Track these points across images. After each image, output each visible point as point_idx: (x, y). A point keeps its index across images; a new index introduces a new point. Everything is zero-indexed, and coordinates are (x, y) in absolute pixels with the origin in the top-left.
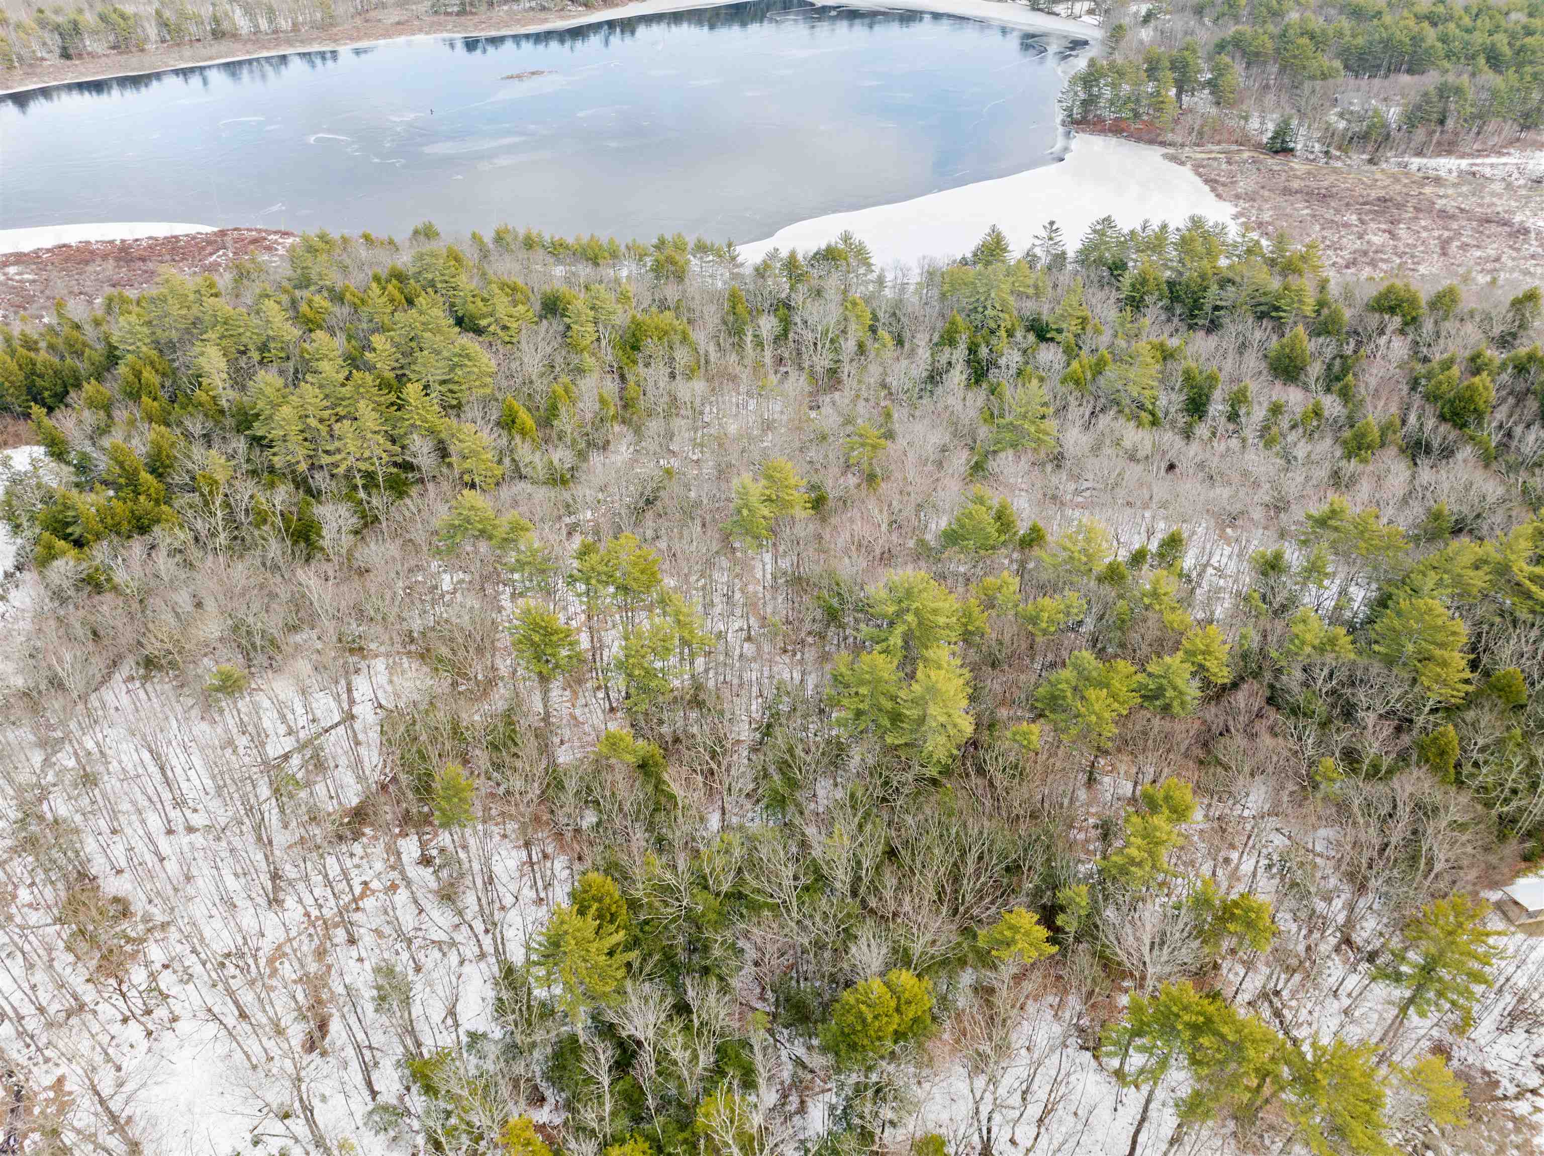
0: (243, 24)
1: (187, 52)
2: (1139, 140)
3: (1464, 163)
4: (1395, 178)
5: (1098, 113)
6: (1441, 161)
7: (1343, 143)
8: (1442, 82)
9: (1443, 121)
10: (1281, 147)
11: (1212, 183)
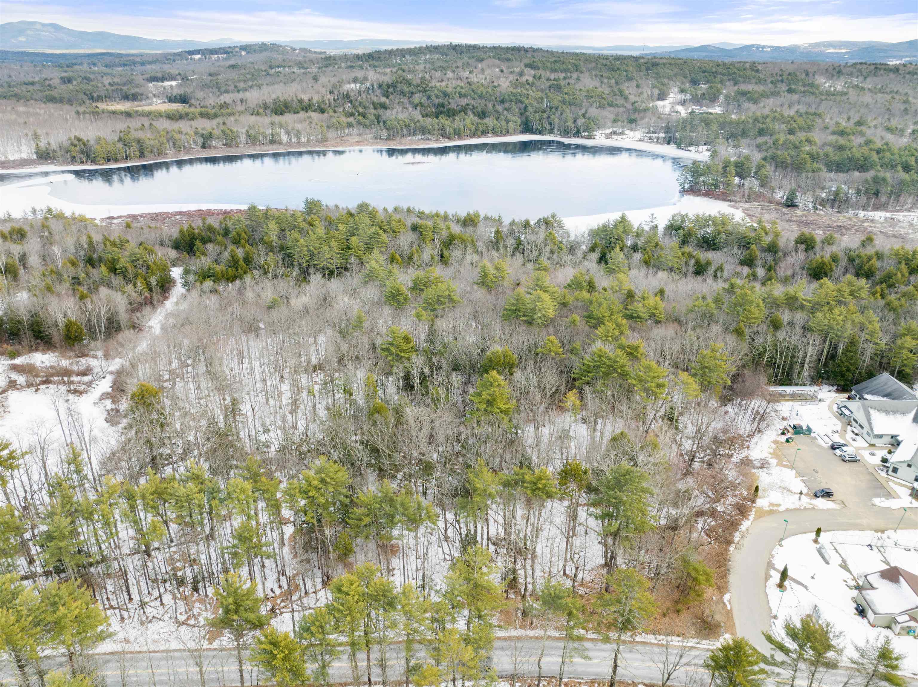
0: (284, 138)
1: (258, 148)
2: (717, 199)
3: (888, 215)
4: (850, 219)
5: (698, 187)
6: (876, 213)
7: (823, 202)
8: (876, 176)
9: (877, 194)
10: (791, 204)
11: (750, 216)
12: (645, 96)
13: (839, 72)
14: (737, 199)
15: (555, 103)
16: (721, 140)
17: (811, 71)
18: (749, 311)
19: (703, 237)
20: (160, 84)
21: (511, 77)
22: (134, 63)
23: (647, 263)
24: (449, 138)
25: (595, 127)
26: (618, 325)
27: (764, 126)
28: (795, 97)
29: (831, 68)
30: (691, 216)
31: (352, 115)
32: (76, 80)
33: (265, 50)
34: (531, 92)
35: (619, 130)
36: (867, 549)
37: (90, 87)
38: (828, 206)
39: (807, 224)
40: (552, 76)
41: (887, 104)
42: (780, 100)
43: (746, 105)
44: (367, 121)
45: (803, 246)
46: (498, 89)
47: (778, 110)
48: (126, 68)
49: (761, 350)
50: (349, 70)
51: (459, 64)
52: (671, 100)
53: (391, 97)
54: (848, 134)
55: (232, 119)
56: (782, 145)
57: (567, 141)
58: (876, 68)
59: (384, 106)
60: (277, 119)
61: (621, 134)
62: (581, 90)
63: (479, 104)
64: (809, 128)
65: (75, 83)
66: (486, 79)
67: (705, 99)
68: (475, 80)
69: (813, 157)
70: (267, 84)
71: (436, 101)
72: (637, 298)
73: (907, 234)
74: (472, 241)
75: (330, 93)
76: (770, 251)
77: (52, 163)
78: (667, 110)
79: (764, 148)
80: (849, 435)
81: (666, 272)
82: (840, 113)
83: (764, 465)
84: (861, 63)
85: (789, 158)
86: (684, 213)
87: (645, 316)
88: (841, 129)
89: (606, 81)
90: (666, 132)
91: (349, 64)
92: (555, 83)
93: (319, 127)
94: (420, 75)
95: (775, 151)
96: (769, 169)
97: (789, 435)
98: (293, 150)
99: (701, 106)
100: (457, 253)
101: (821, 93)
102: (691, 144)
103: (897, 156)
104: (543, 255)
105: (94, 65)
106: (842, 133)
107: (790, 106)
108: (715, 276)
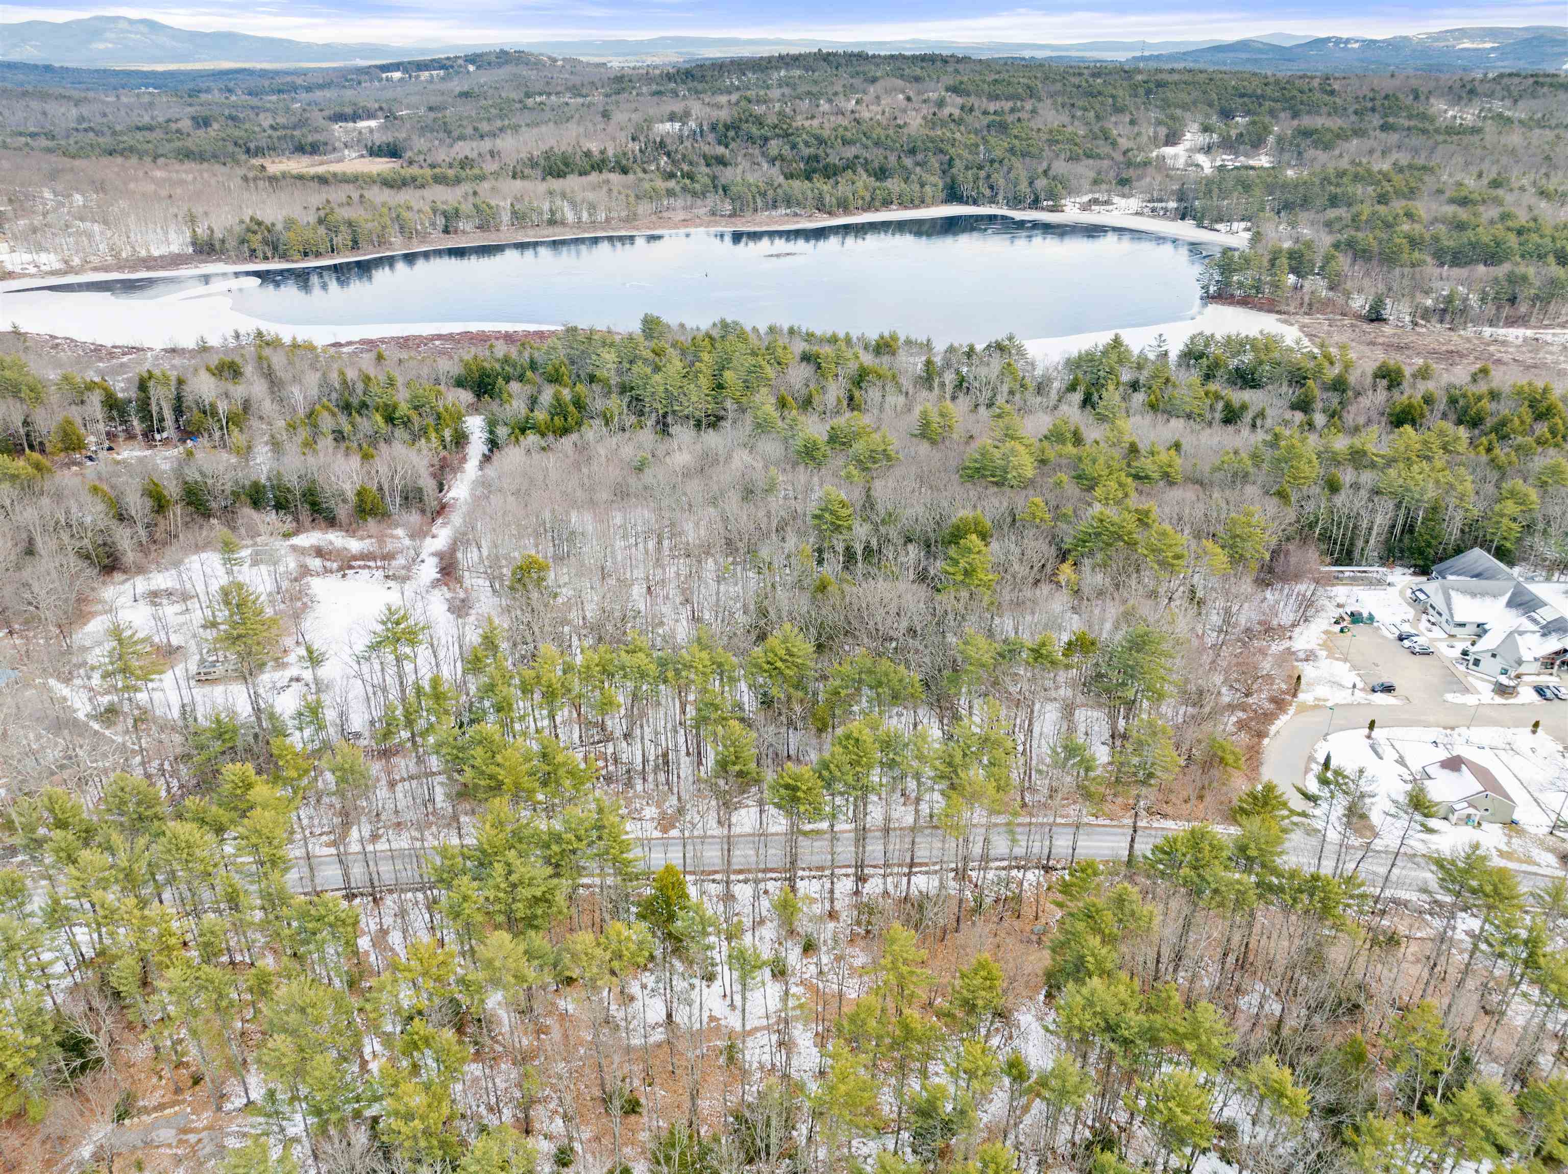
0: (570, 216)
1: (531, 232)
2: (1260, 309)
3: (1529, 333)
4: (1468, 340)
5: (1230, 290)
6: (1511, 330)
7: (1426, 314)
8: (1512, 272)
9: (1513, 300)
10: (1376, 317)
11: (1311, 336)
12: (1144, 139)
13: (1472, 92)
14: (1292, 309)
15: (998, 153)
16: (1268, 214)
17: (1423, 90)
18: (1298, 468)
19: (1237, 369)
20: (351, 125)
21: (925, 110)
22: (294, 88)
23: (1153, 407)
24: (830, 213)
25: (1064, 192)
26: (1120, 484)
27: (1339, 190)
28: (1394, 138)
29: (1458, 84)
30: (1218, 337)
31: (672, 176)
32: (216, 120)
33: (507, 62)
34: (958, 135)
35: (1102, 197)
36: (1432, 746)
37: (242, 133)
38: (1434, 320)
39: (1399, 348)
40: (992, 107)
41: (1546, 147)
42: (1369, 143)
43: (1311, 153)
44: (697, 186)
45: (1385, 382)
46: (905, 131)
47: (1364, 161)
48: (282, 96)
49: (1312, 518)
50: (655, 98)
51: (839, 89)
52: (1187, 145)
53: (733, 145)
54: (1474, 203)
55: (486, 185)
56: (1367, 222)
57: (1018, 215)
58: (1536, 83)
59: (722, 161)
60: (556, 184)
61: (1107, 203)
62: (1039, 130)
63: (875, 155)
64: (1412, 193)
65: (216, 126)
66: (883, 113)
67: (1243, 143)
68: (866, 115)
69: (1414, 243)
70: (528, 125)
71: (806, 152)
72: (1143, 452)
73: (1557, 363)
74: (894, 377)
75: (633, 139)
76: (1335, 390)
77: (219, 260)
78: (1181, 163)
79: (1337, 226)
80: (1424, 624)
81: (1182, 420)
82: (1467, 164)
83: (1310, 657)
84: (1510, 75)
85: (1375, 244)
86: (1208, 333)
87: (1156, 475)
88: (1463, 194)
89: (1079, 113)
90: (1180, 200)
91: (654, 87)
92: (998, 118)
93: (623, 197)
94: (777, 109)
95: (1353, 233)
96: (1343, 261)
97: (1345, 624)
98: (586, 235)
99: (1237, 155)
100: (874, 394)
101: (1437, 131)
102: (1220, 220)
103: (1548, 240)
104: (999, 397)
105: (230, 91)
106: (1464, 202)
107: (1384, 153)
108: (1254, 426)
